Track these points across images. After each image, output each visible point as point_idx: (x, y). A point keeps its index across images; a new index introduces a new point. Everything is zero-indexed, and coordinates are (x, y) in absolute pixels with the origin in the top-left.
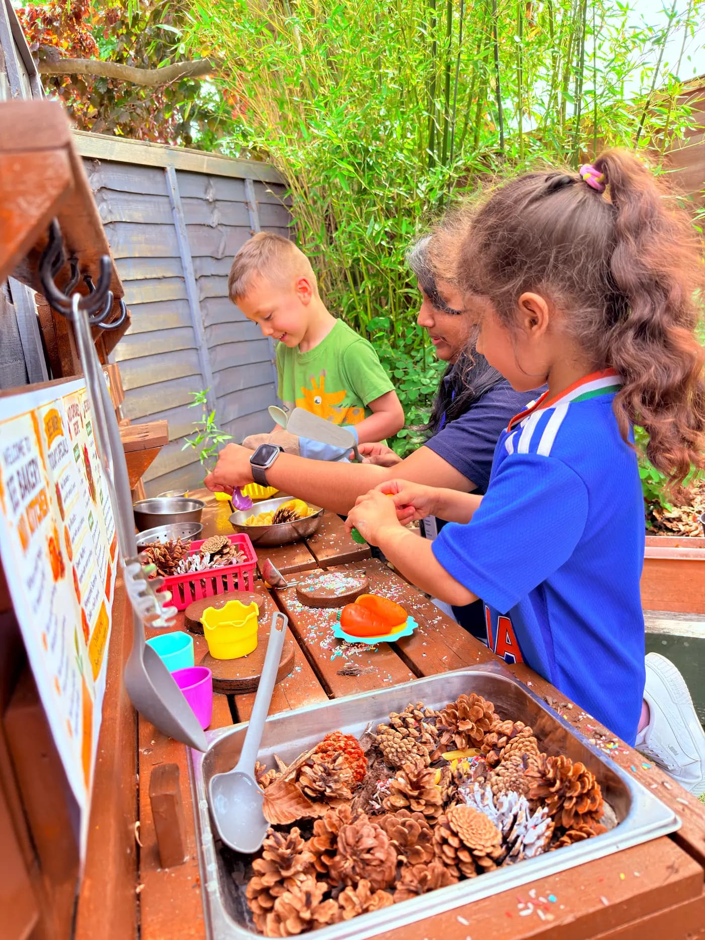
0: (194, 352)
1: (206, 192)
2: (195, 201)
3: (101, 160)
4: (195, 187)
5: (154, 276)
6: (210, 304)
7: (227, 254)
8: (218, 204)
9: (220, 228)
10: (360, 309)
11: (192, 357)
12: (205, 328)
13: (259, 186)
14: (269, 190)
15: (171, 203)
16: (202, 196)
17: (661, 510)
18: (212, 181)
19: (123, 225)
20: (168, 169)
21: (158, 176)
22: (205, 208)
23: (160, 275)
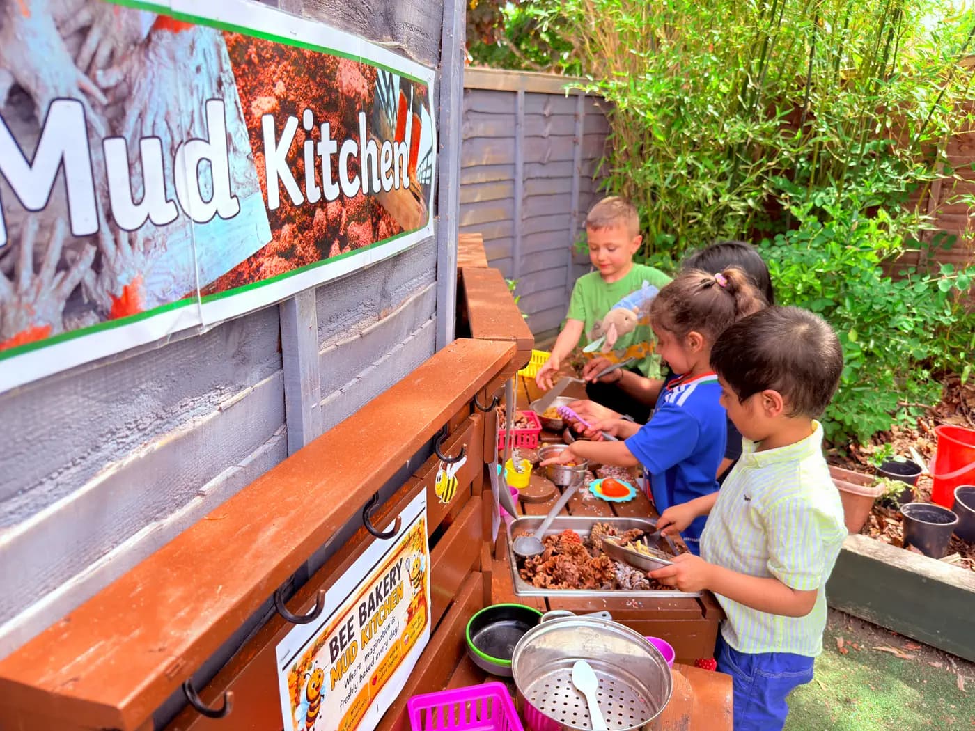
0: (510, 240)
1: (545, 108)
2: (534, 117)
3: (473, 89)
4: (537, 105)
5: (493, 179)
6: (530, 201)
7: (552, 158)
8: (553, 117)
9: (550, 138)
10: (652, 222)
11: (509, 243)
12: (523, 220)
13: (589, 99)
14: (597, 104)
15: (516, 119)
16: (541, 111)
17: (858, 445)
18: (552, 99)
19: (478, 140)
20: (520, 92)
21: (511, 98)
22: (542, 122)
23: (497, 179)
